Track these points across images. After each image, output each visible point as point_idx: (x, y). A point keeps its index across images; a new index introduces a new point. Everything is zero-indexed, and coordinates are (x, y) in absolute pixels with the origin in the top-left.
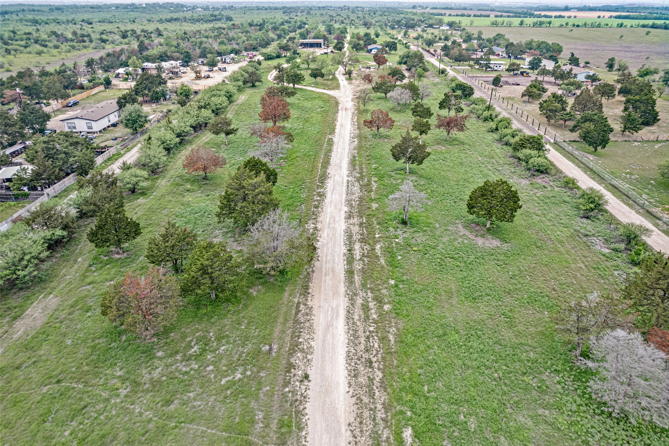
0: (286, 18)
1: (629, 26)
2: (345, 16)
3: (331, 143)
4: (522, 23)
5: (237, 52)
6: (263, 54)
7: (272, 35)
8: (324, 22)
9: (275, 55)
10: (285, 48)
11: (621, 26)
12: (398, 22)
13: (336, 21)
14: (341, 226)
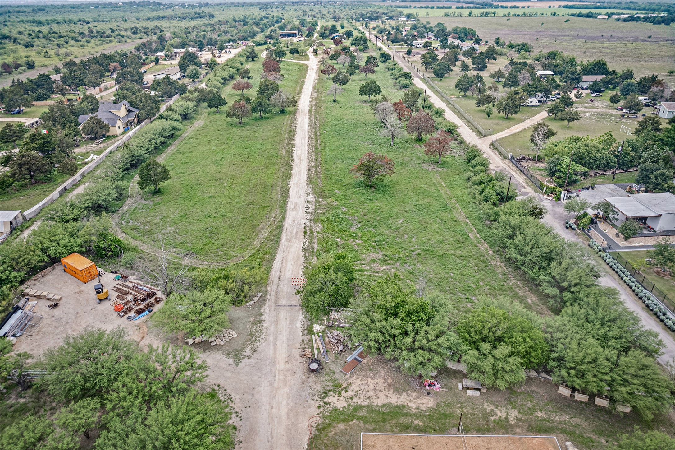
0: (264, 14)
1: (561, 15)
2: (317, 11)
3: (303, 82)
4: (470, 14)
5: (234, 41)
6: (254, 42)
7: (256, 29)
8: (298, 17)
9: (262, 42)
10: (270, 37)
11: (554, 15)
12: (362, 15)
13: (308, 16)
14: (308, 103)
